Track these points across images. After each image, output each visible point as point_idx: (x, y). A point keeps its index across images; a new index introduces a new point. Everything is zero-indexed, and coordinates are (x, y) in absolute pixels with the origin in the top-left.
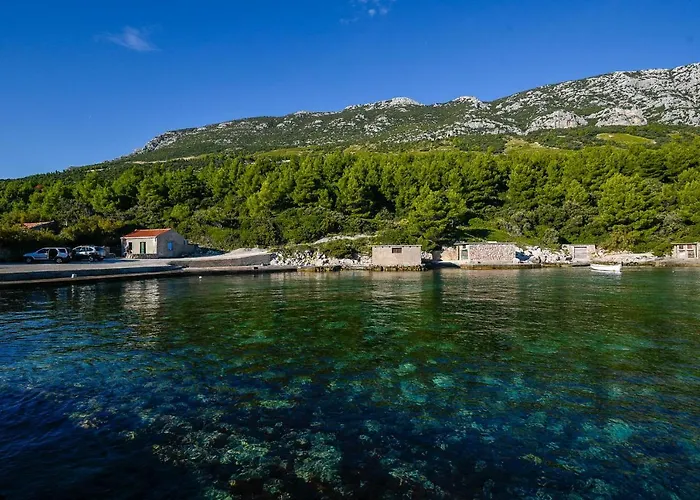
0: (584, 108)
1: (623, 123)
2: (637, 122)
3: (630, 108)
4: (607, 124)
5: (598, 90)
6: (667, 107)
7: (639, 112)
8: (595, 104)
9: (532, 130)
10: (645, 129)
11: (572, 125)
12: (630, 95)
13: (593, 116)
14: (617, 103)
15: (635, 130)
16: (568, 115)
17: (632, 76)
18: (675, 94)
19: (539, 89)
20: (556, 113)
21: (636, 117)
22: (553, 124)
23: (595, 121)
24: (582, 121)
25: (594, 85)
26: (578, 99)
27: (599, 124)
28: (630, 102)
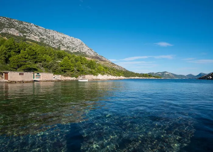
0: (22, 31)
1: (34, 40)
2: (38, 41)
3: (36, 36)
4: (29, 38)
5: (26, 27)
6: (45, 39)
7: (39, 38)
8: (26, 31)
9: (3, 32)
10: (40, 43)
11: (18, 35)
12: (36, 32)
13: (25, 34)
14: (32, 33)
15: (37, 43)
16: (17, 31)
17: (36, 26)
18: (47, 36)
19: (6, 18)
20: (13, 29)
21: (37, 39)
22: (11, 33)
23: (26, 36)
24: (22, 35)
25: (25, 25)
26: (20, 27)
27: (27, 37)
28: (36, 34)
